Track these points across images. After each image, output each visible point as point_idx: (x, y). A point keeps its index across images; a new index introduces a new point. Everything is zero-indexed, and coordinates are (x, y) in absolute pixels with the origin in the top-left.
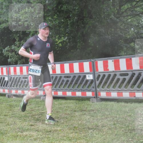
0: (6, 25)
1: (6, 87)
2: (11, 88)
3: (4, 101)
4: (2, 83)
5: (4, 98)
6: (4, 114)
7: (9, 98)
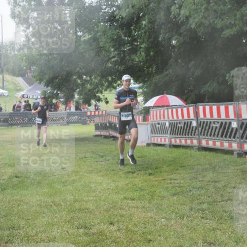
0: (232, 31)
1: (234, 140)
2: (242, 141)
3: (230, 162)
4: (227, 132)
5: (231, 158)
6: (233, 185)
7: (239, 159)
